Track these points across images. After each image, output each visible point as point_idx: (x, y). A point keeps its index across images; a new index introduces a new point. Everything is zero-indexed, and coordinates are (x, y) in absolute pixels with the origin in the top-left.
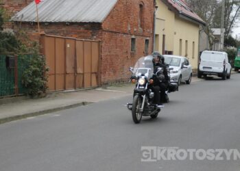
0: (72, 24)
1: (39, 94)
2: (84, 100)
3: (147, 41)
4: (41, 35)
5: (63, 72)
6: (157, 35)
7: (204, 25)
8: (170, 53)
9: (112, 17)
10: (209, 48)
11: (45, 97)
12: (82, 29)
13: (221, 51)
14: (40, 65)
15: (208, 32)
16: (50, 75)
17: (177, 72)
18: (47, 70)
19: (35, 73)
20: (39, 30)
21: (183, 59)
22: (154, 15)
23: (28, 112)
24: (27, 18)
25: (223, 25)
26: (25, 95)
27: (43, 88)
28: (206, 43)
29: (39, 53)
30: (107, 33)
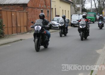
3: (48, 11)
6: (52, 8)
30: (30, 8)
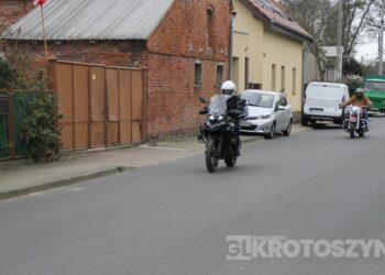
0: (99, 42)
1: (48, 155)
2: (121, 164)
3: (220, 69)
4: (51, 61)
5: (86, 119)
6: (236, 59)
7: (311, 41)
8: (257, 86)
9: (163, 31)
10: (318, 78)
11: (57, 160)
12: (115, 51)
13: (338, 82)
14: (48, 108)
15: (317, 52)
16: (65, 124)
17: (268, 117)
18: (61, 117)
19: (41, 121)
20: (46, 52)
21: (277, 96)
22: (231, 27)
23: (31, 185)
24: (28, 33)
25: (340, 42)
26: (26, 157)
27: (54, 145)
28: (313, 70)
29: (47, 90)
30: (155, 57)
